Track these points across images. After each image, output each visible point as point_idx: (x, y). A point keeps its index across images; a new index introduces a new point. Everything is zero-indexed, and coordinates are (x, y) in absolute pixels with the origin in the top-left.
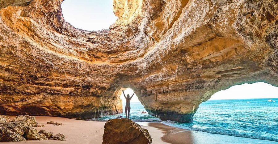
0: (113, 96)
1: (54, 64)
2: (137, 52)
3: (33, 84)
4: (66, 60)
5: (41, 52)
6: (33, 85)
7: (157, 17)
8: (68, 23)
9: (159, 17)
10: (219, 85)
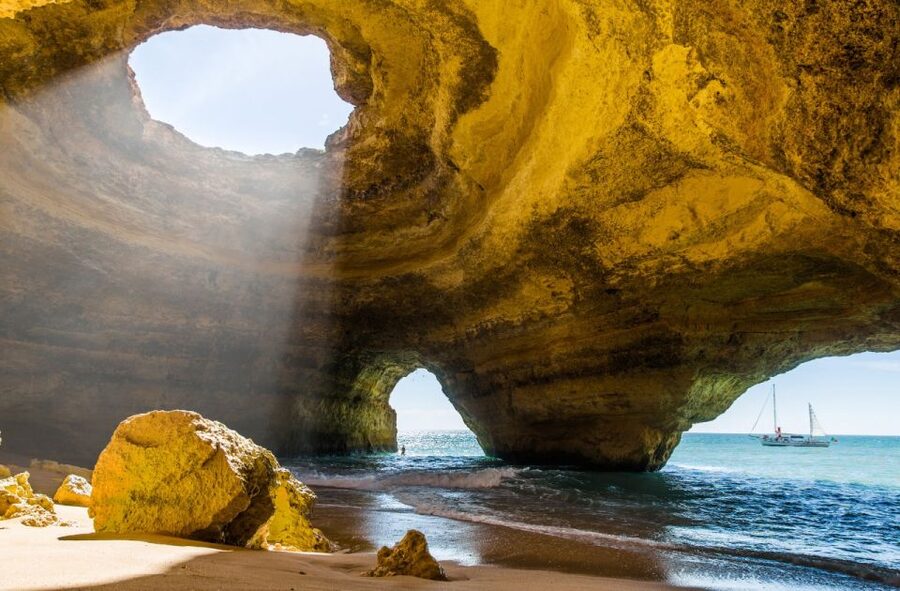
0: (353, 394)
1: (105, 269)
2: (430, 232)
3: (19, 340)
4: (156, 255)
5: (54, 224)
6: (18, 343)
7: (480, 102)
8: (166, 125)
9: (485, 103)
10: (745, 355)
